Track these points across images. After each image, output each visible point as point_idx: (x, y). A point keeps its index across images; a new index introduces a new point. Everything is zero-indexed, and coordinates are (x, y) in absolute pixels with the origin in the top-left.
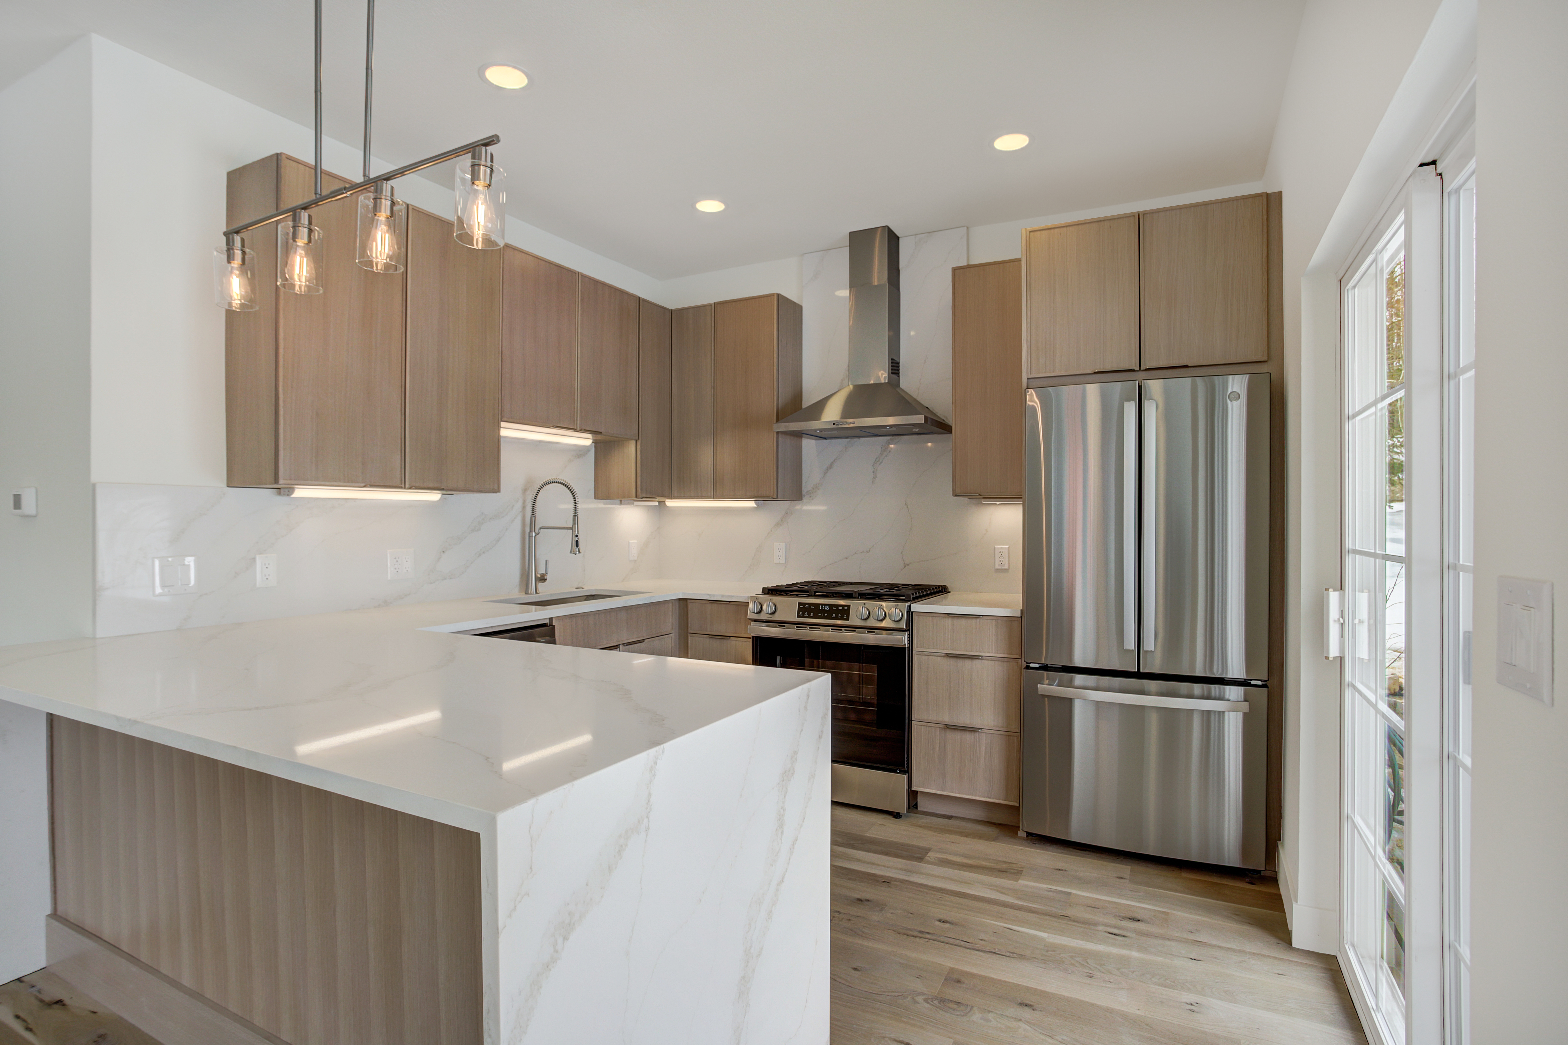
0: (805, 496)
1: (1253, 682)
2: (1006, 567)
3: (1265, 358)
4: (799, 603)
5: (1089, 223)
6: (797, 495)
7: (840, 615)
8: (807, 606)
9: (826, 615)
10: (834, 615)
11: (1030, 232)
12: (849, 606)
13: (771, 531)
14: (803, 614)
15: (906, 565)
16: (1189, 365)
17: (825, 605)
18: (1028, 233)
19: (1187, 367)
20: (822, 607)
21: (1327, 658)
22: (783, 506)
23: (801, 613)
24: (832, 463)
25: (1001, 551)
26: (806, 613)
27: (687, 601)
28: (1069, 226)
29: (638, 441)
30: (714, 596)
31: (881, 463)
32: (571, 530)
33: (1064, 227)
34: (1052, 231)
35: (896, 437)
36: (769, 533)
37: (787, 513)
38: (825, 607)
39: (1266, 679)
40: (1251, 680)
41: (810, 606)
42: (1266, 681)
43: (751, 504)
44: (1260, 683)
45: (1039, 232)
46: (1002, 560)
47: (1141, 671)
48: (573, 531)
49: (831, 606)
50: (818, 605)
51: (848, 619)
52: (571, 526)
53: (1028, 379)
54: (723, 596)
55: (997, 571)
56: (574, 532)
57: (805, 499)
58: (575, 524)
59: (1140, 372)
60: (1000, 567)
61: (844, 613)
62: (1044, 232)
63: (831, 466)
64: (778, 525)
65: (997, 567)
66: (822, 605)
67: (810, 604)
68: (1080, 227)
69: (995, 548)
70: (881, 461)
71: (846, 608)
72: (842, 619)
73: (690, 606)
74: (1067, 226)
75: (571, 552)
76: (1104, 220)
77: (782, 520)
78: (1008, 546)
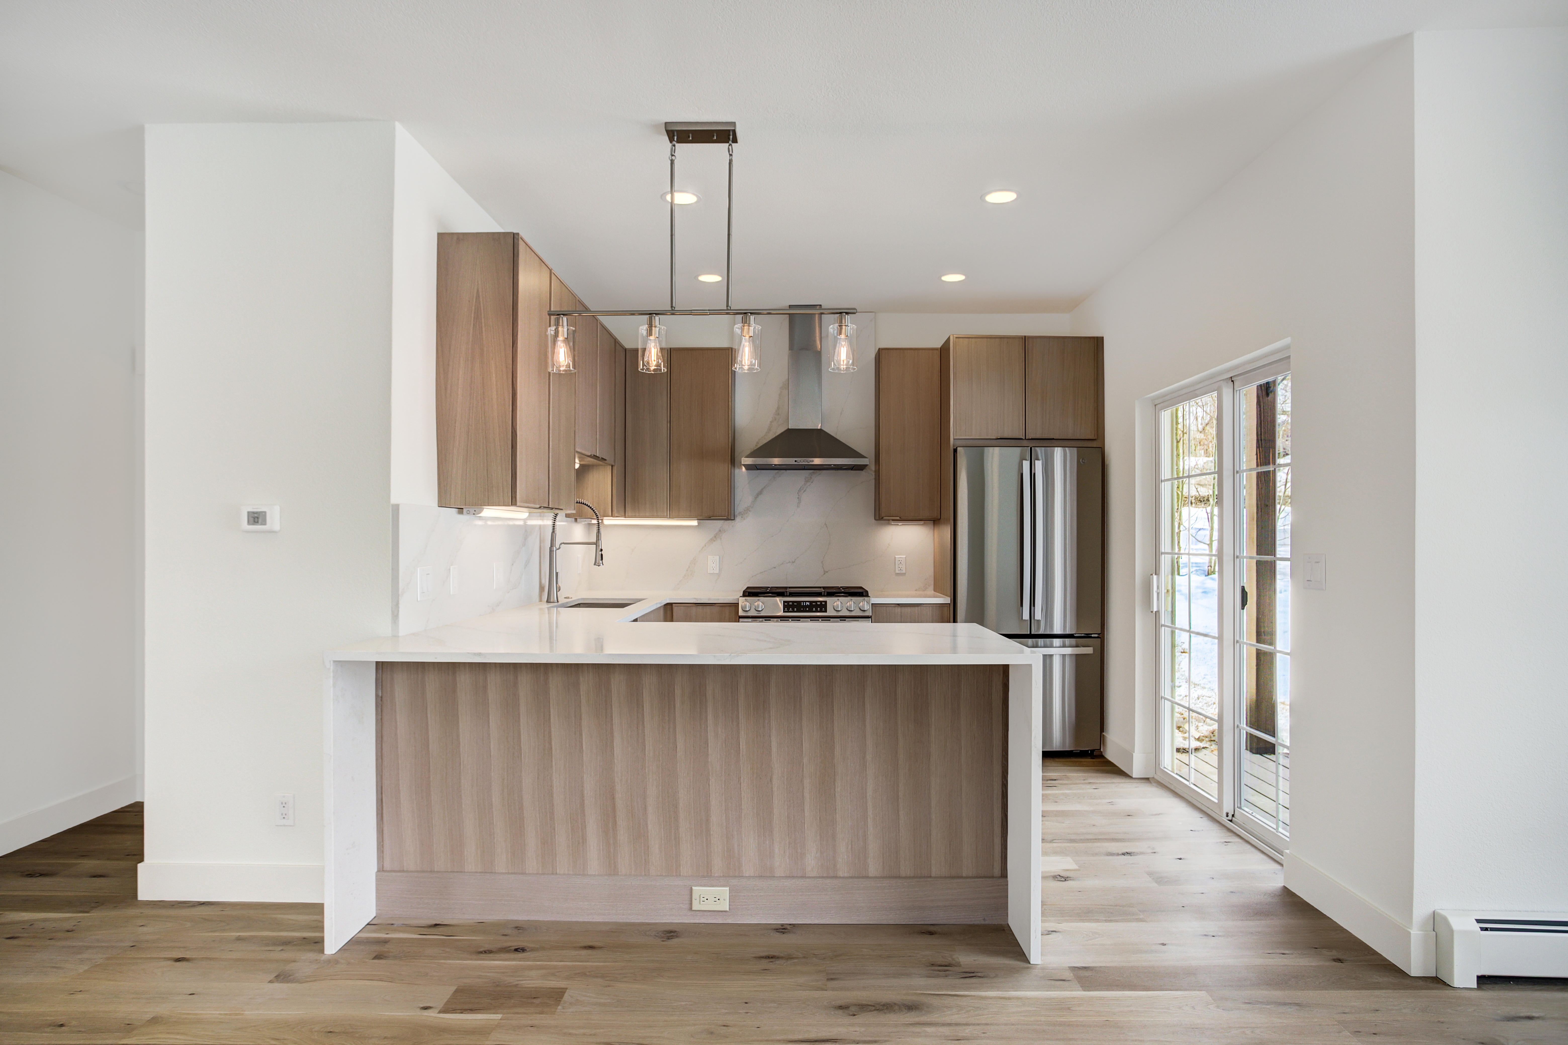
0: (737, 516)
1: (1093, 635)
2: (904, 572)
3: (1096, 438)
4: (784, 601)
5: (994, 338)
6: (729, 516)
7: (819, 609)
8: (790, 603)
9: (807, 609)
10: (814, 609)
11: (956, 338)
12: (826, 602)
13: (705, 546)
14: (788, 609)
15: (825, 572)
16: (1055, 438)
17: (806, 602)
18: (955, 339)
19: (1053, 439)
20: (803, 604)
21: (1152, 612)
22: (719, 524)
23: (786, 609)
24: (762, 489)
25: (900, 559)
26: (791, 609)
27: (672, 605)
28: (982, 338)
29: (613, 467)
30: (701, 599)
31: (805, 491)
32: (595, 545)
33: (978, 338)
34: (970, 339)
35: (818, 471)
36: (703, 547)
37: (720, 531)
38: (806, 604)
39: (1100, 632)
40: (1092, 634)
41: (793, 604)
42: (1099, 634)
43: (695, 523)
44: (1096, 635)
45: (961, 339)
46: (901, 567)
47: (1032, 633)
48: (596, 546)
49: (811, 602)
50: (800, 602)
51: (826, 611)
52: (595, 541)
53: (954, 439)
54: (709, 599)
55: (897, 574)
56: (598, 547)
57: (738, 519)
58: (599, 540)
59: (1025, 441)
60: (899, 572)
61: (823, 607)
62: (965, 339)
63: (760, 493)
64: (713, 540)
65: (897, 572)
66: (803, 602)
67: (793, 602)
68: (989, 339)
69: (895, 557)
70: (804, 489)
71: (823, 603)
72: (821, 611)
73: (675, 609)
74: (980, 338)
75: (595, 564)
76: (1004, 338)
77: (715, 537)
78: (905, 556)
